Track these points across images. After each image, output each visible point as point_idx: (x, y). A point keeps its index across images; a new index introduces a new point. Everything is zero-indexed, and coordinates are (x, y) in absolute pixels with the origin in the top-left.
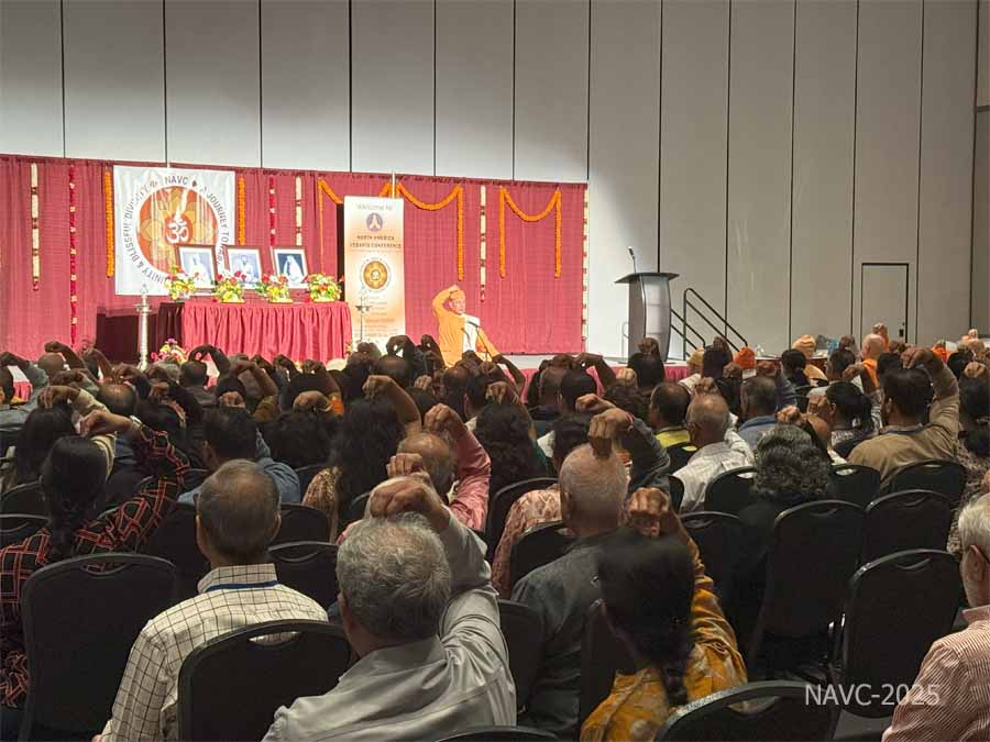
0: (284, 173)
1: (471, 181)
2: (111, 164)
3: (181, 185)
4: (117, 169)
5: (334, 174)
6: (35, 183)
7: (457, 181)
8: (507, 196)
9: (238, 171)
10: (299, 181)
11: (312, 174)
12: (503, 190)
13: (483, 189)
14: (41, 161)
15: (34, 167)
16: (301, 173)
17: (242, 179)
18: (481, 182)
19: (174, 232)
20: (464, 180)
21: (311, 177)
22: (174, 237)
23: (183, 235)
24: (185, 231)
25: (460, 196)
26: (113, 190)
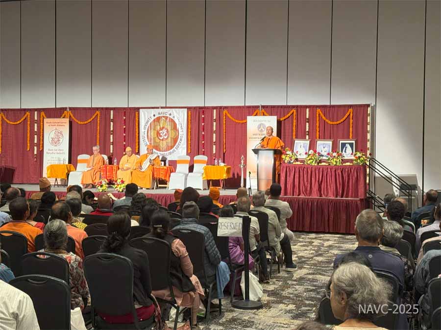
0: (208, 108)
1: (301, 106)
2: (138, 109)
3: (165, 115)
4: (141, 110)
5: (232, 107)
6: (112, 118)
7: (293, 107)
8: (320, 113)
9: (189, 108)
10: (215, 111)
11: (221, 107)
12: (319, 110)
13: (308, 110)
14: (114, 109)
15: (112, 112)
16: (216, 108)
17: (190, 112)
18: (306, 107)
19: (161, 134)
20: (297, 106)
21: (220, 109)
22: (161, 136)
23: (166, 135)
24: (166, 134)
25: (295, 114)
26: (139, 119)
